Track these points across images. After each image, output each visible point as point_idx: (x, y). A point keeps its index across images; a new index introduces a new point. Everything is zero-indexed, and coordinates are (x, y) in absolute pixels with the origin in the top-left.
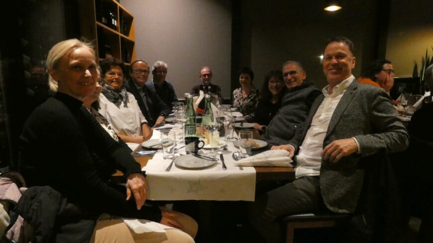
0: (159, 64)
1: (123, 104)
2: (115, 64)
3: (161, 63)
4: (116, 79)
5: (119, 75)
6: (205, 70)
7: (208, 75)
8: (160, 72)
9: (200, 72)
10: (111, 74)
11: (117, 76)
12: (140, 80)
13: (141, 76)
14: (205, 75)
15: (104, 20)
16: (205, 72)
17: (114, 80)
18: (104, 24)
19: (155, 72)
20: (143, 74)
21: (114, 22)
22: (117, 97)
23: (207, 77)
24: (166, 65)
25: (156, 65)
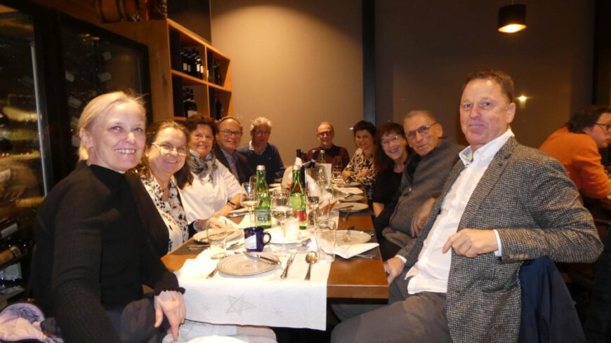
0: (259, 122)
1: (207, 177)
2: (202, 122)
3: (263, 120)
4: (203, 142)
5: (207, 137)
6: (324, 127)
7: (326, 132)
8: (260, 133)
9: (317, 130)
10: (197, 136)
11: (204, 139)
12: (229, 145)
13: (230, 139)
14: (323, 134)
15: (185, 67)
16: (325, 128)
17: (201, 144)
18: (186, 72)
19: (254, 132)
20: (233, 136)
21: (200, 68)
22: (201, 167)
23: (325, 136)
24: (269, 123)
25: (256, 122)
